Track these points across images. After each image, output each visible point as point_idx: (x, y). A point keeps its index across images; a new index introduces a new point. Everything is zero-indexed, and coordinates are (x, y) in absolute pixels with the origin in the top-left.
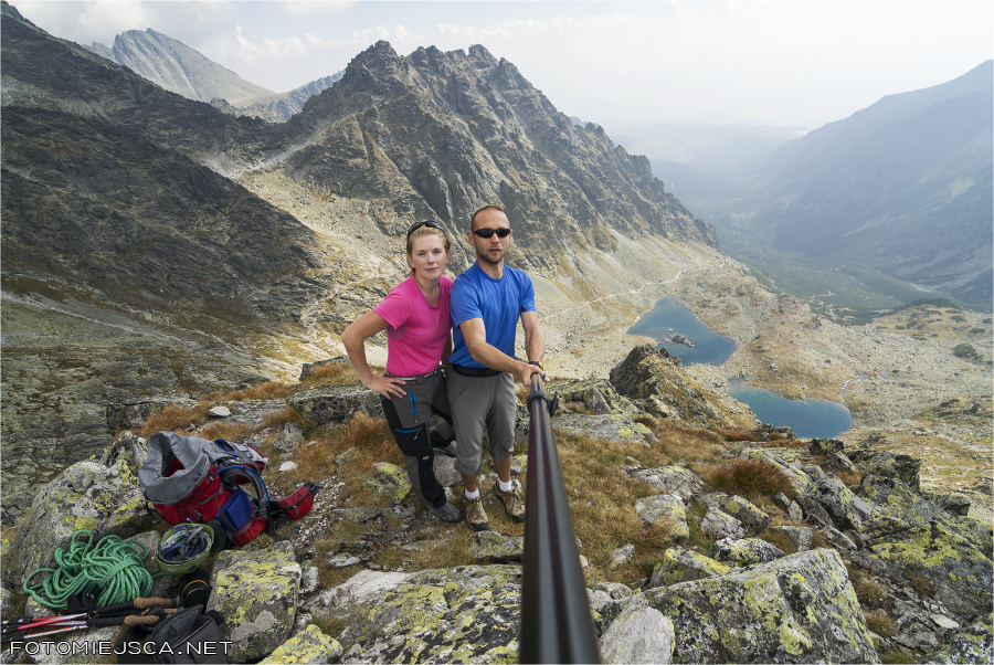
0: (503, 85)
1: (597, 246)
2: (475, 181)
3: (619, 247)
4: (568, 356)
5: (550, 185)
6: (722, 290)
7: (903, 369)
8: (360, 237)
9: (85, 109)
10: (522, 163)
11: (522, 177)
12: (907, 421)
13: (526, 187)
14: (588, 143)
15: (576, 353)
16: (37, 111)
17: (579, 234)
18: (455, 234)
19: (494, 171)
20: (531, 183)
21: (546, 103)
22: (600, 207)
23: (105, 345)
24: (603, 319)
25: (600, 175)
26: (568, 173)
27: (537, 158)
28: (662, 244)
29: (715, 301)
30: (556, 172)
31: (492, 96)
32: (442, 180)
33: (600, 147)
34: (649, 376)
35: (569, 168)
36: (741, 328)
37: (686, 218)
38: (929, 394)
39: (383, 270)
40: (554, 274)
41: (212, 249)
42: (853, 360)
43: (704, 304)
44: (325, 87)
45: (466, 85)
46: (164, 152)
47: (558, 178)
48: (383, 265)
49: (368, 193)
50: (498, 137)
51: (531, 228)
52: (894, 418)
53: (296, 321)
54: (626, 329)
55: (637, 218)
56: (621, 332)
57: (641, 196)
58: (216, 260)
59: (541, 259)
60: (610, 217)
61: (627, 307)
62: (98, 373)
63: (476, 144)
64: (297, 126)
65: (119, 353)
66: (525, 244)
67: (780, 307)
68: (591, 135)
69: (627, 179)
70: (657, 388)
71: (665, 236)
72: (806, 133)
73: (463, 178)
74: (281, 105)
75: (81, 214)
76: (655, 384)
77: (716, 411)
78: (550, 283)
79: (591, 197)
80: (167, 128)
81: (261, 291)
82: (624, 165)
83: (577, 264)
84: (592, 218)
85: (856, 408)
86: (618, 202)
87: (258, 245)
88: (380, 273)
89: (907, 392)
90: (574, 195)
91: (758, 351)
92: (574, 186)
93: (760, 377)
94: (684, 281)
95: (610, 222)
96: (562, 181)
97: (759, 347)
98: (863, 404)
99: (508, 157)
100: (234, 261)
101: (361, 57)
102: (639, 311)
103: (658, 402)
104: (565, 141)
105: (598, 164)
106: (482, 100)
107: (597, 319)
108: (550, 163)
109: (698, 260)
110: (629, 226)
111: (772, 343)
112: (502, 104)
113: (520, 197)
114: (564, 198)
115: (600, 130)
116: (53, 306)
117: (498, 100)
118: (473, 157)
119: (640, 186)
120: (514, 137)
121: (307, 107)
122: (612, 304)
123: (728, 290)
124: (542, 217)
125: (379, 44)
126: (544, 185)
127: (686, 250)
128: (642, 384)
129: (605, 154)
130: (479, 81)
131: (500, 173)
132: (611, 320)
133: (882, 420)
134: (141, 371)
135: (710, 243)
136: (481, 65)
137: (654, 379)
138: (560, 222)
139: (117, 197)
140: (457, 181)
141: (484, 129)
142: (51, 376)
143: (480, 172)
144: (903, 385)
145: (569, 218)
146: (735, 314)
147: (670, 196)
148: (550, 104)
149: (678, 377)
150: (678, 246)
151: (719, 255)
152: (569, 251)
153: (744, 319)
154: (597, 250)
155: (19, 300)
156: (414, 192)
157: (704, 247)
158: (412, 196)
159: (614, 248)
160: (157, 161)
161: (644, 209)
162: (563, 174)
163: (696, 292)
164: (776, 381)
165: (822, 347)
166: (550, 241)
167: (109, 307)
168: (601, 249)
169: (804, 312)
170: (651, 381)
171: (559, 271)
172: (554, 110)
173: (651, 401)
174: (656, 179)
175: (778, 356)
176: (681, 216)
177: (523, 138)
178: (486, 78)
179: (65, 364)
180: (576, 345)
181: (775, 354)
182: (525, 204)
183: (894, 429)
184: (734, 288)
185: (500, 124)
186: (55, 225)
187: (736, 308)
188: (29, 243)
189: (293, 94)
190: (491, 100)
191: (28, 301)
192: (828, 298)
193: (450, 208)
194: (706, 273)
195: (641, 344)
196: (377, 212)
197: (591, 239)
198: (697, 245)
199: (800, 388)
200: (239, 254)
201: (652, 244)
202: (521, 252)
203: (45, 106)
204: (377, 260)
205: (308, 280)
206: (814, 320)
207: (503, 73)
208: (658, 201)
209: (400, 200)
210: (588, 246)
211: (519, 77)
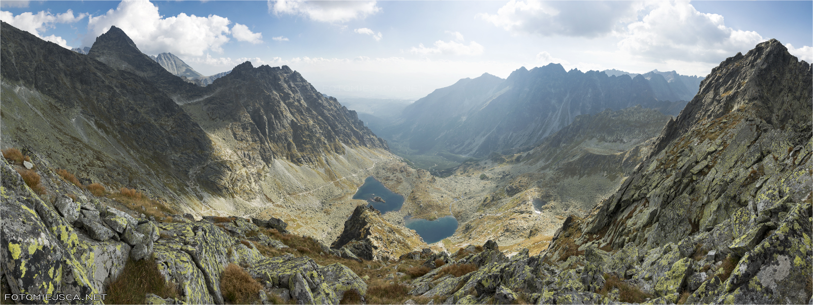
0: (295, 80)
1: (336, 152)
2: (280, 119)
3: (346, 152)
4: (323, 214)
5: (314, 122)
6: (393, 170)
7: (467, 191)
8: (224, 139)
9: (141, 74)
10: (302, 112)
11: (301, 118)
12: (476, 214)
13: (303, 123)
14: (330, 105)
15: (327, 213)
16: (129, 73)
17: (328, 146)
18: (268, 143)
19: (289, 115)
20: (305, 121)
21: (312, 88)
22: (337, 133)
23: (112, 157)
24: (340, 191)
25: (336, 118)
26: (322, 117)
27: (308, 110)
28: (365, 150)
29: (392, 177)
30: (317, 117)
31: (290, 84)
32: (265, 117)
33: (336, 107)
34: (365, 224)
35: (323, 115)
36: (404, 189)
37: (374, 137)
38: (479, 198)
39: (232, 157)
40: (316, 167)
41: (163, 132)
42: (450, 193)
43: (387, 179)
44: (223, 76)
45: (279, 79)
46: (160, 92)
47: (317, 119)
48: (232, 154)
49: (232, 120)
50: (291, 100)
51: (305, 142)
52: (472, 214)
53: (187, 174)
54: (352, 196)
55: (353, 138)
56: (350, 197)
57: (354, 128)
58: (163, 136)
59: (309, 158)
60: (341, 138)
61: (352, 183)
62: (105, 167)
63: (282, 102)
64: (209, 88)
65: (115, 163)
66: (302, 150)
67: (419, 175)
68: (331, 102)
69: (348, 120)
70: (370, 231)
71: (366, 146)
72: (414, 102)
73: (275, 117)
74: (206, 80)
75: (126, 107)
76: (369, 229)
77: (401, 238)
78: (313, 171)
79: (332, 128)
80: (163, 83)
81: (176, 155)
82: (347, 114)
83: (327, 161)
84: (333, 138)
85: (458, 215)
86: (344, 130)
87: (181, 134)
88: (230, 158)
89: (472, 200)
90: (325, 127)
91: (414, 199)
92: (325, 123)
93: (417, 213)
94: (377, 168)
95: (341, 140)
96: (320, 121)
97: (414, 197)
98: (459, 212)
99: (295, 109)
100: (170, 139)
101: (239, 66)
102: (358, 185)
103: (372, 239)
104: (321, 103)
105: (335, 114)
106: (285, 85)
107: (338, 192)
108: (314, 112)
109: (381, 157)
110: (350, 142)
111: (419, 193)
112: (294, 88)
113: (300, 127)
114: (320, 128)
115: (335, 100)
116: (105, 136)
117: (293, 86)
118: (280, 108)
119: (354, 123)
120: (299, 101)
121: (215, 82)
122: (344, 182)
123: (396, 170)
124: (310, 137)
125: (247, 62)
126: (311, 122)
127: (376, 152)
128: (363, 229)
129: (338, 109)
130: (285, 78)
131: (291, 116)
132: (345, 191)
133: (467, 217)
134: (119, 174)
135: (385, 149)
136: (286, 73)
137: (368, 225)
138: (319, 140)
139: (139, 104)
140: (271, 118)
141: (286, 97)
142: (93, 161)
143: (282, 115)
144: (470, 198)
145: (323, 138)
146: (401, 182)
147: (366, 128)
148: (314, 89)
149: (380, 222)
150: (372, 151)
151: (390, 153)
152: (323, 154)
153: (405, 183)
154: (336, 154)
155: (97, 130)
156: (251, 121)
157: (383, 150)
158: (251, 123)
159: (344, 153)
160: (156, 94)
161: (356, 134)
162: (320, 117)
163: (382, 173)
164: (424, 213)
165: (438, 191)
166: (314, 150)
167: (121, 144)
168: (338, 153)
169: (428, 176)
170: (367, 227)
171: (318, 165)
172: (316, 91)
173: (369, 239)
174: (360, 120)
175: (423, 199)
176: (372, 136)
177: (302, 101)
178: (288, 77)
179: (98, 159)
180: (327, 207)
181: (421, 199)
182: (302, 131)
183: (472, 219)
184: (398, 169)
185: (292, 95)
186: (118, 109)
187: (401, 178)
188: (109, 112)
189: (211, 77)
190: (290, 86)
191: (99, 131)
192: (435, 167)
193: (267, 130)
194: (386, 163)
195: (361, 204)
196: (234, 128)
197: (333, 148)
198: (380, 149)
199: (434, 214)
200: (172, 136)
201: (360, 150)
202: (299, 154)
203: (132, 72)
204: (230, 152)
205: (196, 155)
206: (433, 178)
207: (295, 76)
208: (361, 130)
209: (245, 124)
210: (332, 152)
211: (301, 78)
